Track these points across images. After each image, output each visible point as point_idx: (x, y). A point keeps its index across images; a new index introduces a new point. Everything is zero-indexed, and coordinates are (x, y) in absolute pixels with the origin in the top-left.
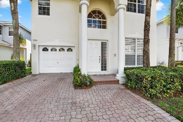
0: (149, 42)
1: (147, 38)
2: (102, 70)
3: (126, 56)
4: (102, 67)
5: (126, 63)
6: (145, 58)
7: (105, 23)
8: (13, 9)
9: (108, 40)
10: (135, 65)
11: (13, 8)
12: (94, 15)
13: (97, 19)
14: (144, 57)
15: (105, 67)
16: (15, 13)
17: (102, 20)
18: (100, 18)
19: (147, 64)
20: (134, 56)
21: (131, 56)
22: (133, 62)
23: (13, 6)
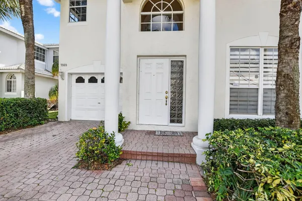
0: (298, 47)
1: (290, 34)
2: (172, 121)
3: (233, 90)
4: (172, 115)
5: (232, 107)
6: (283, 95)
7: (180, 17)
8: (23, 15)
9: (185, 56)
10: (257, 113)
11: (24, 12)
12: (155, 5)
13: (162, 12)
14: (277, 95)
15: (180, 115)
16: (26, 21)
17: (172, 12)
18: (169, 9)
19: (287, 113)
20: (256, 90)
21: (246, 90)
22: (253, 107)
23: (23, 10)
